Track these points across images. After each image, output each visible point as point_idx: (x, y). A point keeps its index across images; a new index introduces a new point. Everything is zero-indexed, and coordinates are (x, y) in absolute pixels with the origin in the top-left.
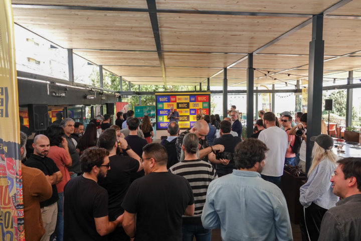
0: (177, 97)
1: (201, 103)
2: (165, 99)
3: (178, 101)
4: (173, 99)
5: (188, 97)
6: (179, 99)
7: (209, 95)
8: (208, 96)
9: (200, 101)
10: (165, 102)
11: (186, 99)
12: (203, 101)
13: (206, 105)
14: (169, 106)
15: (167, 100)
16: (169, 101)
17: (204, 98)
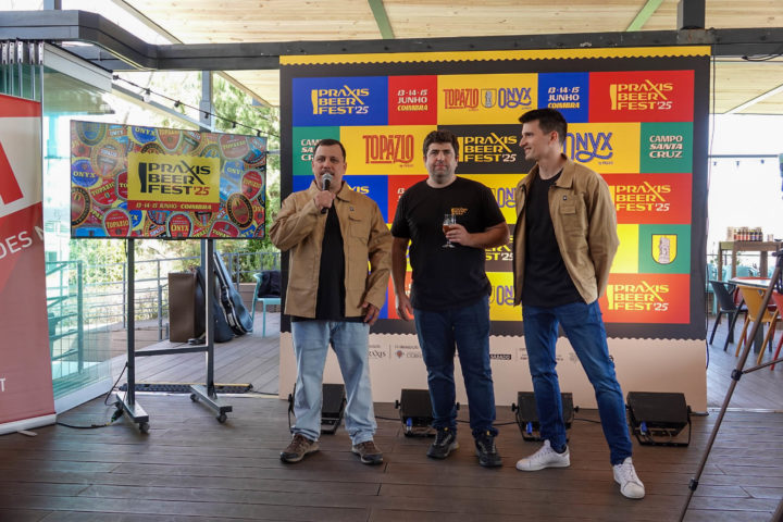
0: (445, 82)
1: (633, 130)
2: (355, 97)
3: (447, 116)
4: (409, 101)
5: (531, 81)
6: (456, 98)
7: (701, 68)
8: (690, 75)
9: (624, 116)
10: (352, 120)
11: (508, 99)
12: (648, 118)
13: (672, 145)
14: (378, 149)
15: (364, 110)
16: (380, 112)
17: (656, 92)
